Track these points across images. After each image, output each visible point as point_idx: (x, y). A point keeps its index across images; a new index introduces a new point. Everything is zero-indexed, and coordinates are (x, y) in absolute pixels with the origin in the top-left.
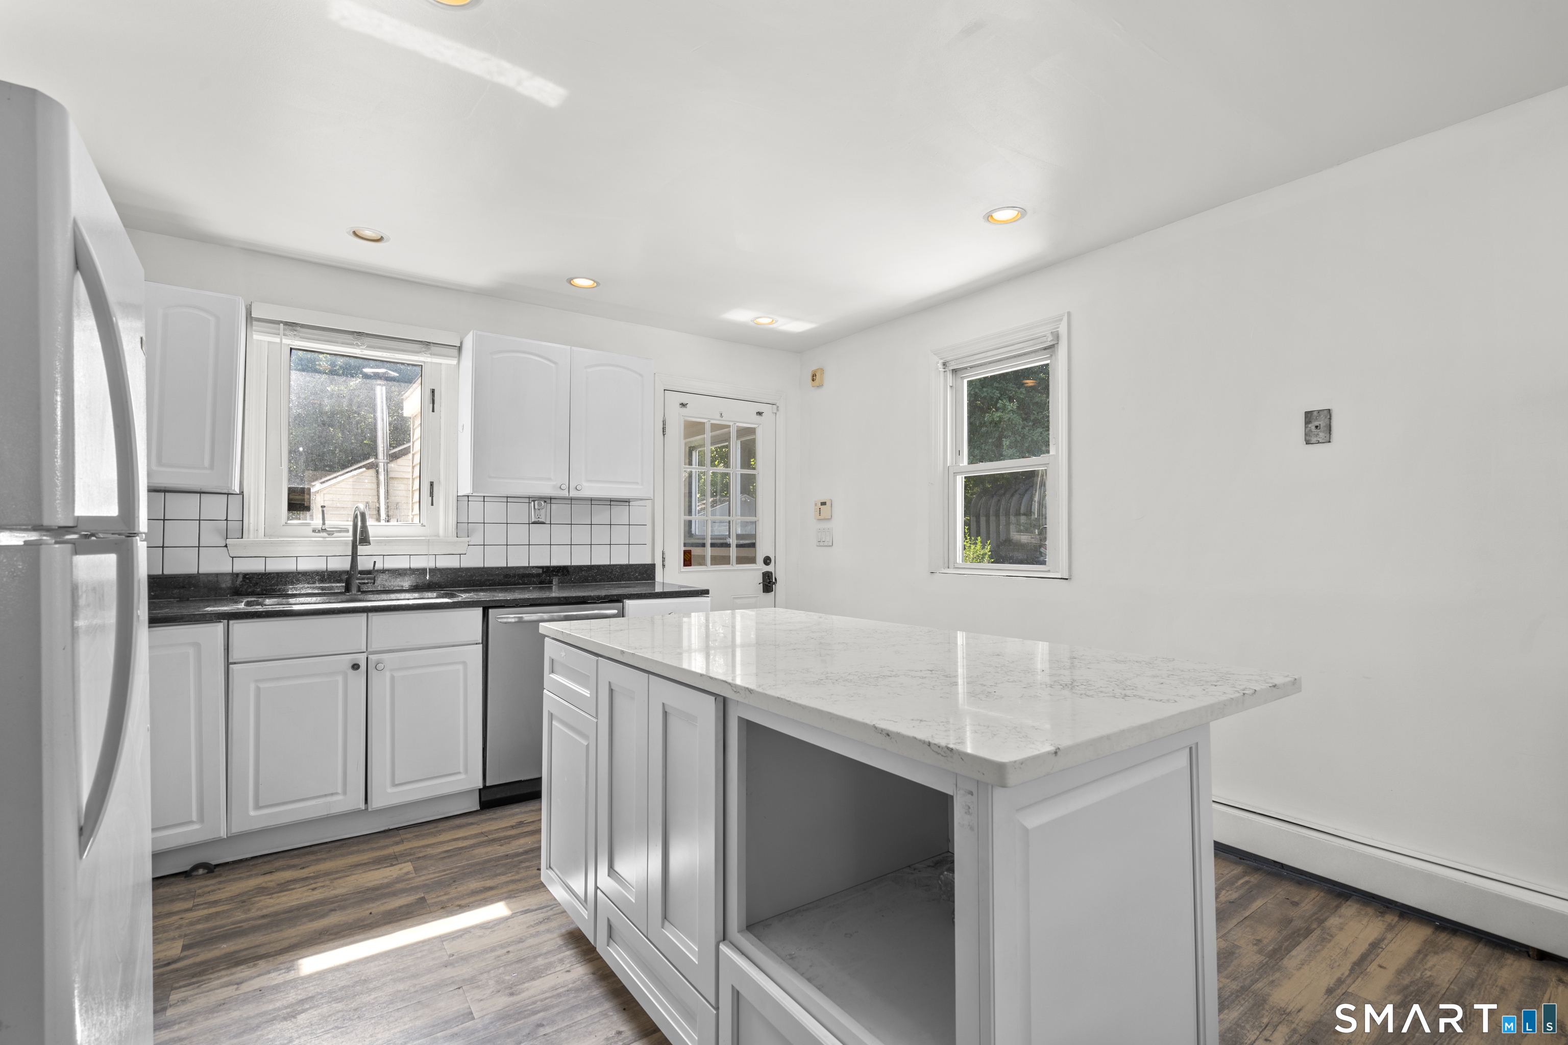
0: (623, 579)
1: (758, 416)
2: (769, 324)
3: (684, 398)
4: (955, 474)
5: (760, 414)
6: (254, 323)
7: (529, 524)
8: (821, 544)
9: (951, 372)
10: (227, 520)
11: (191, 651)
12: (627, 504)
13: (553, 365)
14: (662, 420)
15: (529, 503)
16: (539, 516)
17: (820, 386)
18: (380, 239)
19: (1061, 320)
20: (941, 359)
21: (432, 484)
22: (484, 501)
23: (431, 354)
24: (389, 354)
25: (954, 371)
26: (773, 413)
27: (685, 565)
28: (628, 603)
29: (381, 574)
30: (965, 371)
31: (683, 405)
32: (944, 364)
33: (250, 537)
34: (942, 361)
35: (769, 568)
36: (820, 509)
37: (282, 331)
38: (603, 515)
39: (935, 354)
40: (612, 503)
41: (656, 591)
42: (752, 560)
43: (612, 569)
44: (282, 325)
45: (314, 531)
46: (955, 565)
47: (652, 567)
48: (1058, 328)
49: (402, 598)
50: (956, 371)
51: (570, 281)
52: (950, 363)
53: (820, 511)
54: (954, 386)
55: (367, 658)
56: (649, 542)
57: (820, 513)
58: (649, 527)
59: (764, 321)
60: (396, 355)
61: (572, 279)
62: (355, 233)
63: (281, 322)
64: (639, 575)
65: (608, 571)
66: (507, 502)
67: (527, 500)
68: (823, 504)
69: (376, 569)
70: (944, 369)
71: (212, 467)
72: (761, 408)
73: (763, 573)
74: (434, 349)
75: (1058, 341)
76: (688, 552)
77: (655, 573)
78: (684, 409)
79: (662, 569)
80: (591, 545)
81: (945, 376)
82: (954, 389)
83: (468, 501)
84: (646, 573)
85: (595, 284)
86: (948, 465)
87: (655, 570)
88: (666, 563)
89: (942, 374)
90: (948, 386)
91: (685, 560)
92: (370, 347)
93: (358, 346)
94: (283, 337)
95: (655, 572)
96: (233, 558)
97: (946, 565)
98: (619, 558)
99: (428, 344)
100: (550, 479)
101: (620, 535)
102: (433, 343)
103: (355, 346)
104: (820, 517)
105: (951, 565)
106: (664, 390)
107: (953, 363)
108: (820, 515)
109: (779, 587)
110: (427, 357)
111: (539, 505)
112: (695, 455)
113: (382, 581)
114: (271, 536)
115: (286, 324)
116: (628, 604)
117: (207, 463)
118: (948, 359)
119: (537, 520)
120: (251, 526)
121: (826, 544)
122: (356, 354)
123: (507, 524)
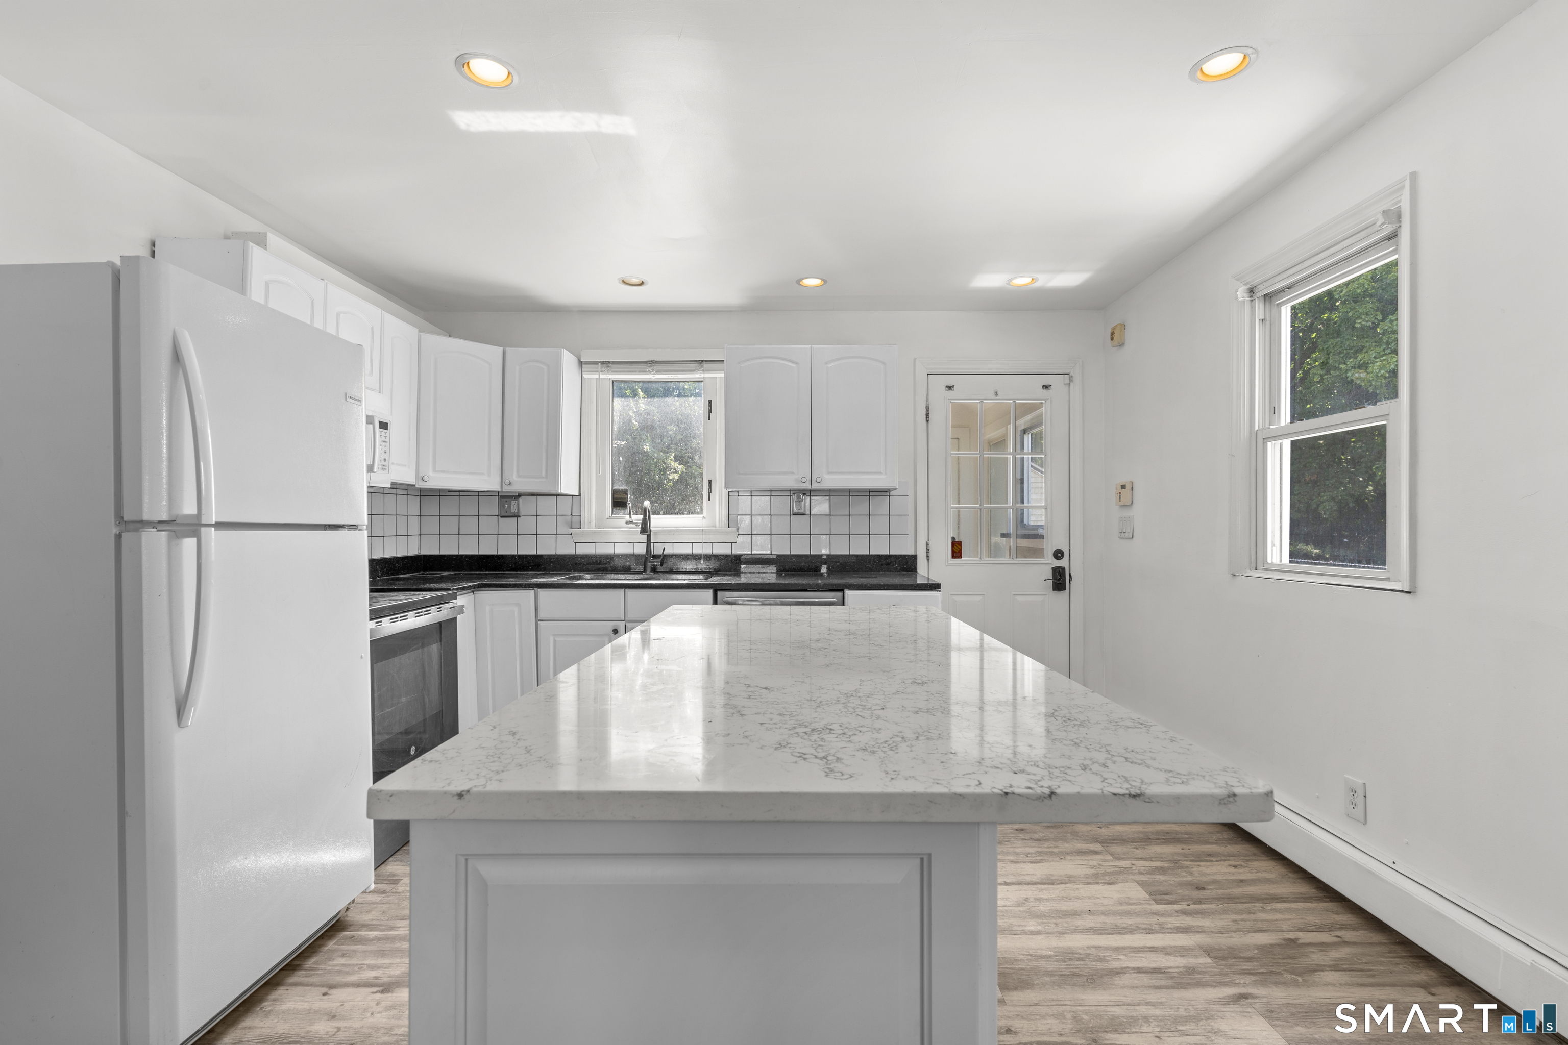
0: (882, 570)
1: (1045, 390)
2: (1031, 283)
3: (950, 380)
4: (1265, 441)
5: (1046, 387)
6: (583, 366)
7: (791, 515)
8: (1123, 535)
9: (1262, 300)
10: (572, 515)
11: (516, 609)
12: (888, 494)
13: (794, 365)
14: (925, 406)
15: (791, 496)
16: (799, 508)
17: (1121, 345)
18: (642, 283)
19: (1403, 187)
20: (1246, 284)
21: (710, 482)
22: (751, 495)
23: (703, 371)
24: (670, 376)
25: (1267, 298)
26: (1065, 384)
27: (953, 557)
28: (848, 592)
29: (671, 558)
30: (1282, 294)
31: (950, 388)
32: (1251, 291)
33: (585, 528)
34: (1248, 287)
35: (1063, 563)
36: (1120, 493)
37: (600, 369)
38: (861, 506)
39: (1237, 280)
40: (871, 494)
41: (918, 582)
42: (1037, 552)
43: (870, 559)
44: (600, 364)
45: (626, 523)
46: (1265, 565)
47: (915, 557)
48: (1400, 201)
49: (680, 578)
50: (1270, 297)
51: (798, 282)
52: (1258, 287)
53: (1120, 496)
54: (1268, 318)
55: (625, 625)
56: (911, 531)
57: (1120, 499)
58: (911, 518)
59: (1022, 281)
60: (678, 375)
61: (801, 280)
62: (624, 282)
63: (600, 362)
64: (899, 566)
65: (866, 561)
66: (771, 495)
67: (788, 493)
68: (1123, 487)
69: (664, 553)
70: (1251, 297)
71: (546, 477)
72: (1047, 380)
73: (1052, 568)
74: (706, 366)
75: (1400, 222)
76: (958, 543)
77: (917, 565)
78: (951, 392)
79: (926, 561)
80: (850, 535)
81: (1252, 307)
82: (1268, 323)
83: (738, 496)
84: (907, 564)
85: (823, 282)
86: (1256, 430)
87: (916, 561)
88: (931, 555)
89: (1247, 307)
90: (1257, 320)
91: (953, 552)
92: (658, 372)
93: (650, 372)
94: (601, 373)
95: (917, 563)
96: (575, 543)
97: (1253, 565)
98: (880, 548)
99: (701, 362)
100: (792, 473)
101: (880, 525)
102: (705, 361)
103: (648, 373)
104: (1122, 503)
105: (1260, 566)
106: (928, 374)
107: (1261, 287)
108: (1120, 501)
109: (1076, 585)
110: (701, 373)
111: (799, 497)
112: (1027, 439)
113: (670, 564)
114: (600, 527)
115: (603, 363)
116: (848, 594)
117: (544, 475)
118: (1255, 283)
119: (797, 511)
120: (586, 519)
121: (1126, 535)
122: (651, 379)
123: (771, 515)
